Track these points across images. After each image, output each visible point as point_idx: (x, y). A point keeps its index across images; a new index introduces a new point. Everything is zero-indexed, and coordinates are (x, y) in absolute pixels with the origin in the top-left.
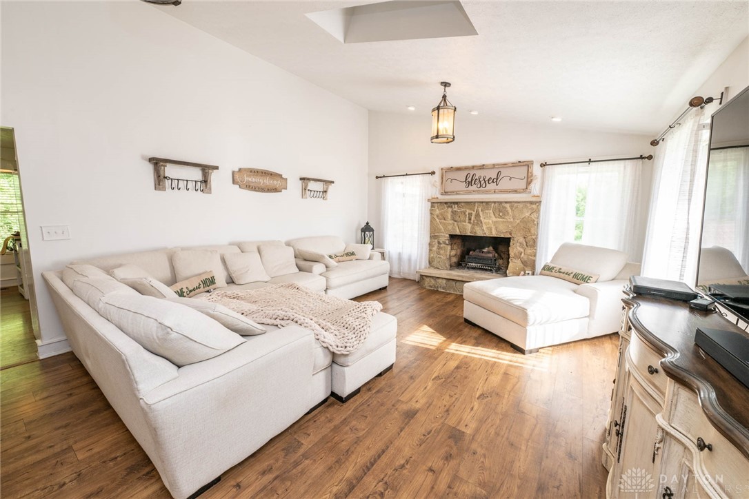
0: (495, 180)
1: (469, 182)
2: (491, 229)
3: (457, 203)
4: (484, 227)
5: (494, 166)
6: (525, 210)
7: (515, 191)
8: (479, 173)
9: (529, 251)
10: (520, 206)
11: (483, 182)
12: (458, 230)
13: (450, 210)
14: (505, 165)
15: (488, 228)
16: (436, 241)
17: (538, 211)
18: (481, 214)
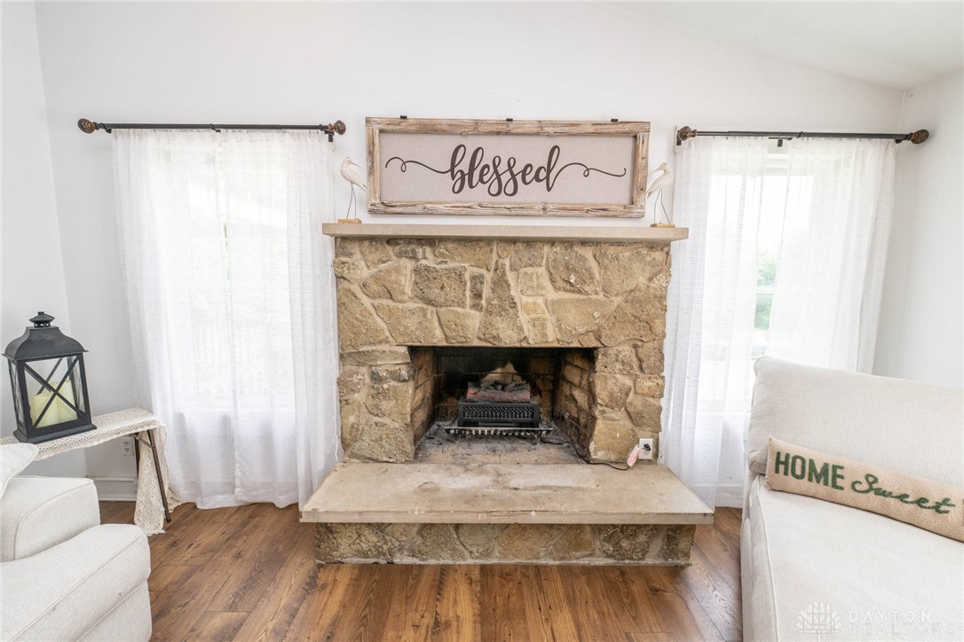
0: (543, 174)
1: (465, 173)
2: (543, 325)
3: (431, 241)
4: (523, 318)
5: (539, 130)
6: (636, 266)
7: (603, 212)
8: (494, 148)
9: (646, 384)
10: (625, 254)
11: (505, 177)
12: (438, 332)
13: (408, 265)
14: (572, 130)
15: (533, 323)
16: (364, 370)
17: (665, 267)
18: (510, 277)
